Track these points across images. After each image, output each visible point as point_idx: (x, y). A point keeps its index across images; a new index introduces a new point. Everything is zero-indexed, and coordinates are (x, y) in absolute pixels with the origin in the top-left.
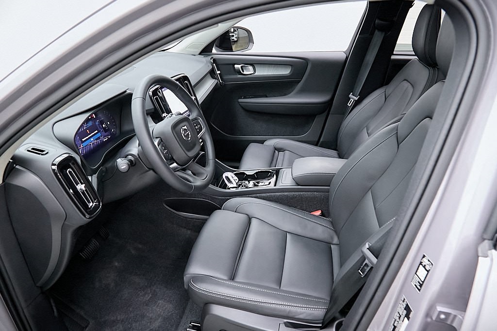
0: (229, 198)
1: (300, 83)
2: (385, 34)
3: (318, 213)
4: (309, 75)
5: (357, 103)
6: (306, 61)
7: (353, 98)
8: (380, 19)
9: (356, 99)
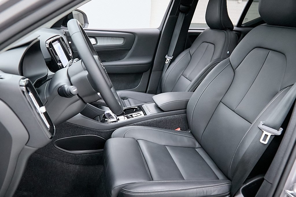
0: (114, 129)
1: (130, 51)
2: (185, 15)
3: (179, 129)
4: (137, 44)
5: (172, 61)
6: (134, 34)
7: (168, 59)
8: (183, 5)
9: (171, 58)
